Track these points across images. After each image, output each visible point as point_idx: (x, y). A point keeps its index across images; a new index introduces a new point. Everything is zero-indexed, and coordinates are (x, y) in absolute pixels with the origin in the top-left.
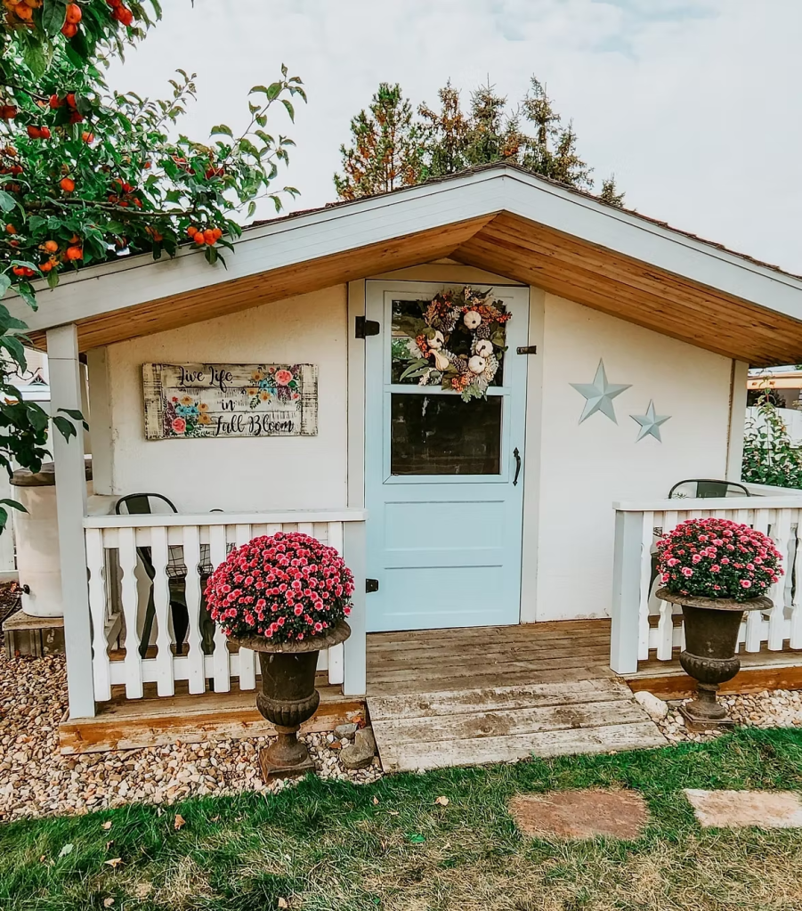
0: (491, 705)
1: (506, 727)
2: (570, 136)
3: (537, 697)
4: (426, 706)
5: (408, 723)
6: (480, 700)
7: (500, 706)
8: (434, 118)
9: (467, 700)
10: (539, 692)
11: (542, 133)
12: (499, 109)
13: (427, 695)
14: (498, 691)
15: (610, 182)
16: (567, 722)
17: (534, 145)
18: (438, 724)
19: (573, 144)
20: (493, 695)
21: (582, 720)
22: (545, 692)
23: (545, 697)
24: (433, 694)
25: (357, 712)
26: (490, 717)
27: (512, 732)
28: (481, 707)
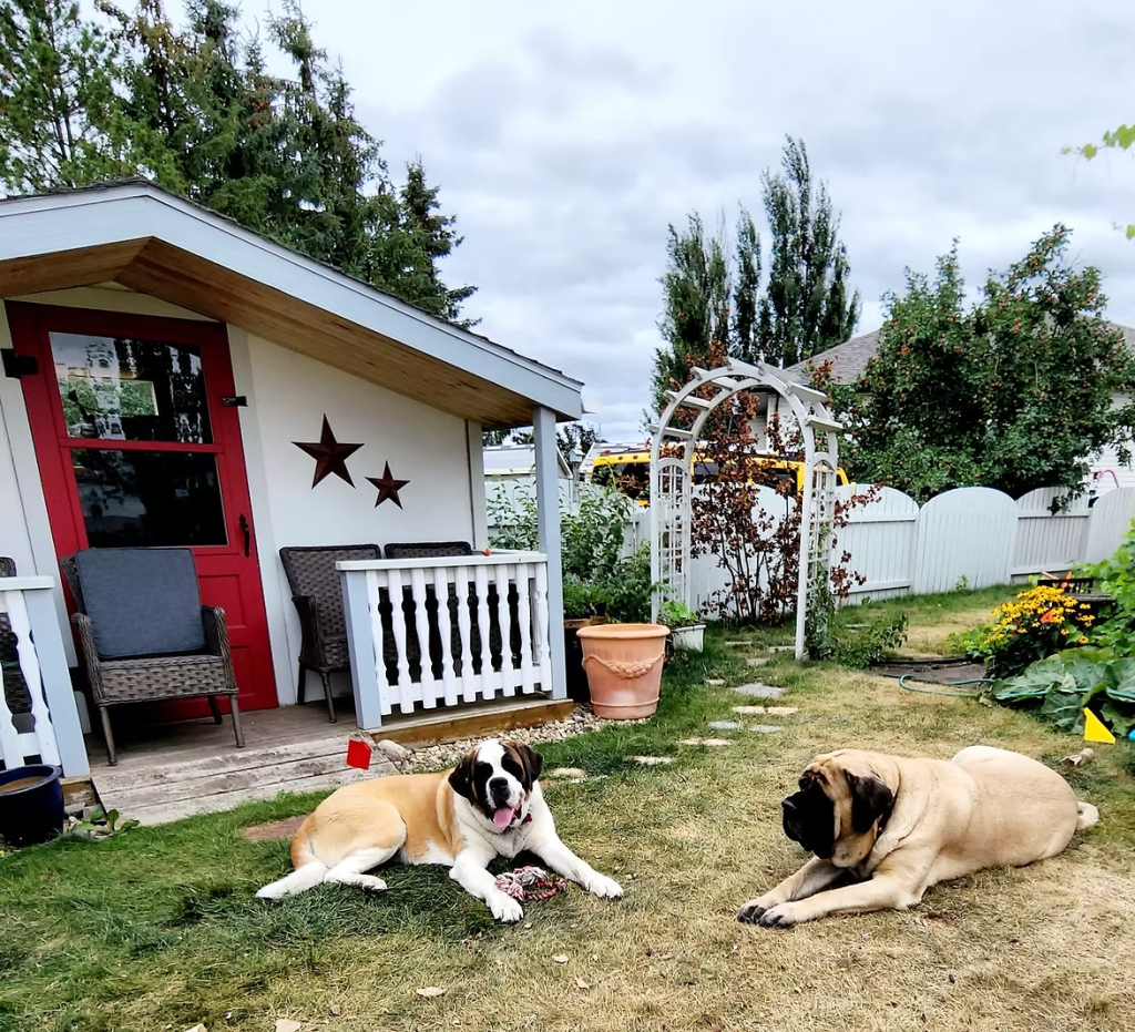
0: (232, 767)
1: (247, 783)
2: (342, 86)
3: (282, 756)
4: (161, 776)
5: (142, 792)
6: (221, 764)
7: (242, 767)
8: (124, 19)
9: (206, 767)
10: (282, 752)
11: (305, 73)
12: (230, 23)
13: (162, 767)
14: (240, 755)
15: (416, 167)
16: (309, 772)
17: (297, 94)
18: (174, 788)
19: (350, 99)
20: (234, 759)
21: (324, 769)
22: (288, 751)
23: (288, 755)
24: (168, 766)
25: (84, 792)
26: (231, 776)
27: (253, 785)
28: (223, 770)
